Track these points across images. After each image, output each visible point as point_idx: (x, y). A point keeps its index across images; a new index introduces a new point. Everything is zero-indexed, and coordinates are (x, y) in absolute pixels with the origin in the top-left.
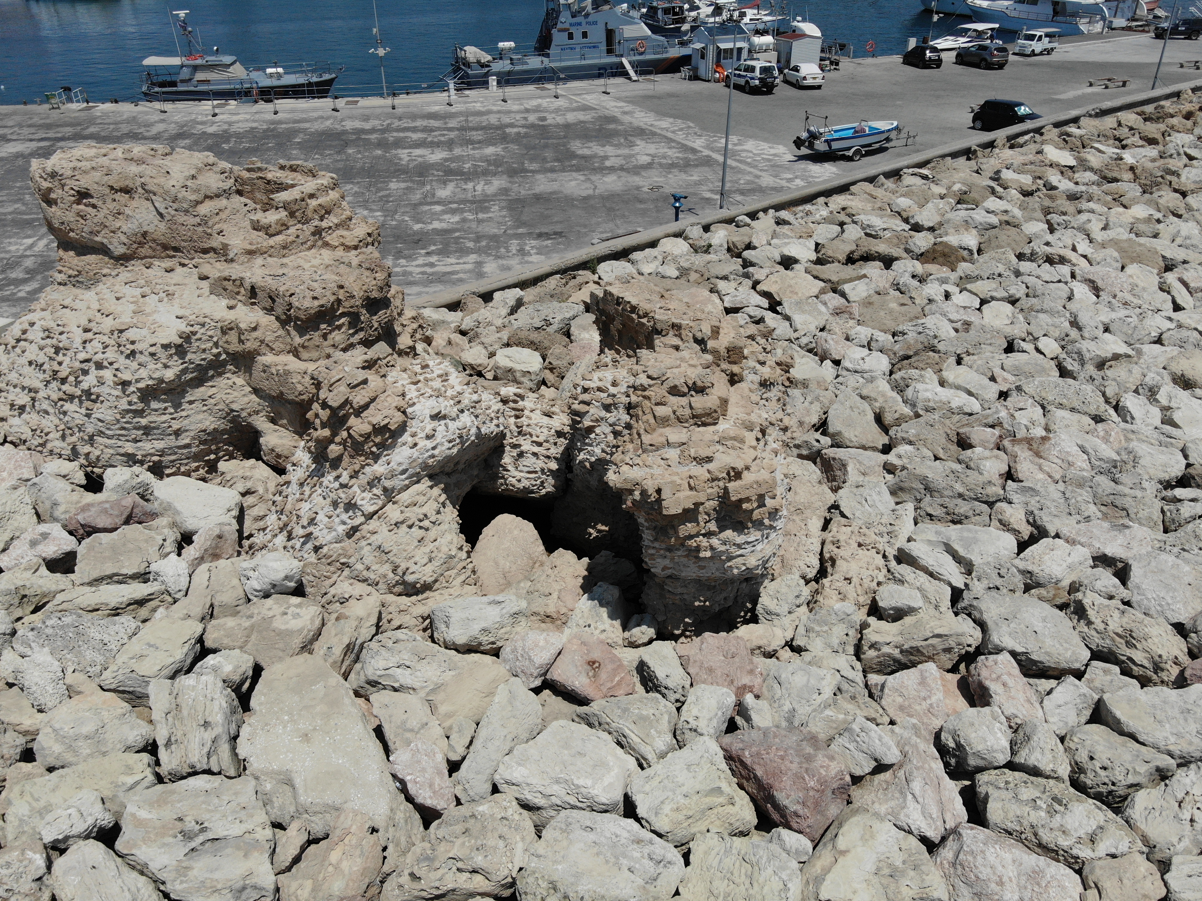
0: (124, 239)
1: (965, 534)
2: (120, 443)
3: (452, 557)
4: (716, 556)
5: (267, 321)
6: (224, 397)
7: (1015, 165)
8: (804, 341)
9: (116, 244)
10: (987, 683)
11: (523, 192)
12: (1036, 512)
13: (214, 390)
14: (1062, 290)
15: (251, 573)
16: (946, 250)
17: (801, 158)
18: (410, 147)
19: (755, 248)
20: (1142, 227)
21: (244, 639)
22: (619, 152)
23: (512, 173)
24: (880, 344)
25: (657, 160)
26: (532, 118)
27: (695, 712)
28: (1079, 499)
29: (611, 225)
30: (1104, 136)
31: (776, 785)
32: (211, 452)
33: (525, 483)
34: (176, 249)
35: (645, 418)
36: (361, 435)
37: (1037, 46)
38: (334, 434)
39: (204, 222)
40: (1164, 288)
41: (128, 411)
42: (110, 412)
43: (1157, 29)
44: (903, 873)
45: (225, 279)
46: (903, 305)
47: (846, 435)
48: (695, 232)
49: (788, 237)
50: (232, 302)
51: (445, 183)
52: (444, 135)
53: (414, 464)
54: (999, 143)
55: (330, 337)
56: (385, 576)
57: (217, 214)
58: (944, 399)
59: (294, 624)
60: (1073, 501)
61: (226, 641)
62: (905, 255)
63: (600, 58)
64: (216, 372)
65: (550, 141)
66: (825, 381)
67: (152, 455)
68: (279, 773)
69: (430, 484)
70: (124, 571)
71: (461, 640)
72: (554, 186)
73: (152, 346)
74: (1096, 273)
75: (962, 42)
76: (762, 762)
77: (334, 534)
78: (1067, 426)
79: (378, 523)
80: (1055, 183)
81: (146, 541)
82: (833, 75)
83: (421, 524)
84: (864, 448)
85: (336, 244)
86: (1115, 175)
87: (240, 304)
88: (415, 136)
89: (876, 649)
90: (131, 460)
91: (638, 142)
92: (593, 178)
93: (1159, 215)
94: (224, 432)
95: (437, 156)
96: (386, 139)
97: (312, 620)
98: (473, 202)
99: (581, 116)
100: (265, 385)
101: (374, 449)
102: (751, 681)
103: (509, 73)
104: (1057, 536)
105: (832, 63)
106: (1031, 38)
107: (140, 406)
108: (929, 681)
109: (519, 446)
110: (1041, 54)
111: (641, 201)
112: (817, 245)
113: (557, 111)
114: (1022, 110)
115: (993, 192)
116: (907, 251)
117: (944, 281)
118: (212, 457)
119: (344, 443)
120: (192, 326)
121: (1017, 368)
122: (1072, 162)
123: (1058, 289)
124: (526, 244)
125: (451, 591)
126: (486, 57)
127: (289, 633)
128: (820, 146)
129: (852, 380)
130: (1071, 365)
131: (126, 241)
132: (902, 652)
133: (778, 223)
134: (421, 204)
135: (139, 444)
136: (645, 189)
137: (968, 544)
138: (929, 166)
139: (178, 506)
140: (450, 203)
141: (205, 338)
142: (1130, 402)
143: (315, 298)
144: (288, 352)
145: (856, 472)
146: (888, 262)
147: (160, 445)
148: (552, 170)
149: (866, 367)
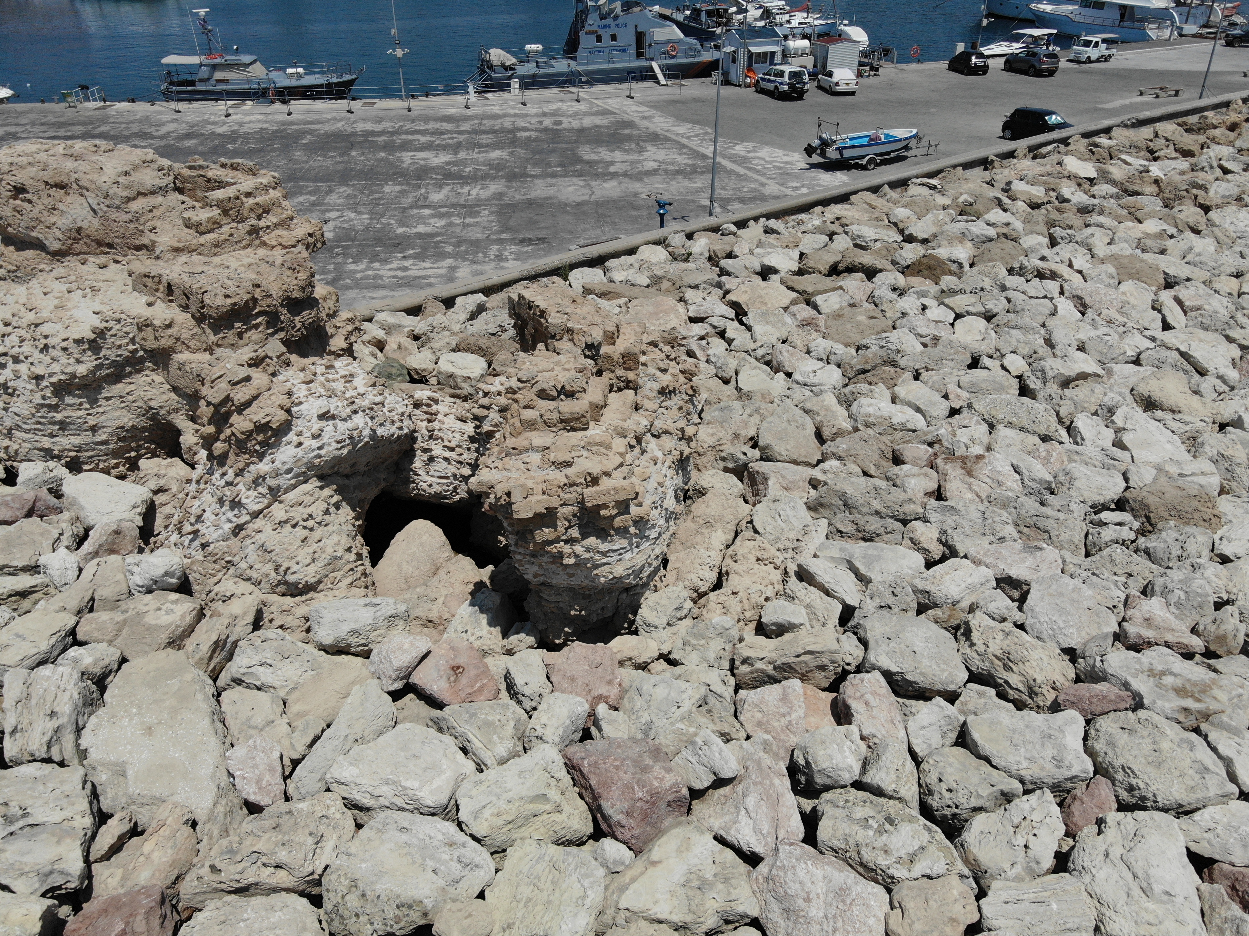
0: (58, 234)
1: (870, 552)
2: (37, 438)
3: (337, 559)
4: (580, 563)
5: (183, 319)
6: (142, 394)
7: (1030, 176)
8: (760, 352)
9: (51, 239)
10: (851, 702)
11: (517, 197)
12: (949, 531)
13: (132, 387)
14: (1046, 307)
15: (135, 569)
16: (932, 263)
17: (814, 166)
18: (416, 150)
19: (736, 257)
20: (1149, 243)
21: (115, 632)
22: (627, 157)
23: (512, 177)
24: (839, 357)
25: (663, 166)
26: (548, 122)
27: (544, 720)
28: (997, 519)
29: (598, 232)
30: (1136, 147)
31: (605, 794)
32: (132, 450)
33: (437, 488)
34: (110, 246)
35: (511, 421)
36: (242, 433)
37: (1093, 53)
38: (219, 431)
39: (136, 218)
40: (1156, 306)
41: (42, 406)
42: (26, 406)
43: (1227, 36)
44: (712, 885)
45: (145, 276)
46: (872, 317)
47: (776, 448)
48: (677, 240)
49: (774, 247)
50: (151, 299)
51: (441, 187)
52: (453, 138)
53: (299, 463)
54: (1020, 153)
55: (246, 336)
56: (267, 575)
57: (150, 211)
58: (886, 414)
59: (165, 619)
60: (990, 521)
61: (96, 634)
62: (891, 267)
63: (629, 61)
64: (133, 368)
65: (559, 146)
66: (770, 394)
67: (69, 450)
68: (115, 764)
69: (319, 484)
70: (15, 563)
71: (327, 640)
72: (552, 191)
73: (64, 340)
74: (1087, 289)
75: (1016, 48)
76: (597, 771)
77: (220, 531)
78: (1009, 445)
79: (263, 522)
80: (1067, 195)
81: (42, 535)
82: (872, 81)
83: (305, 524)
84: (795, 462)
85: (274, 244)
86: (1136, 188)
87: (159, 301)
88: (423, 139)
89: (749, 664)
90: (48, 454)
91: (649, 148)
92: (593, 183)
93: (1172, 230)
94: (144, 430)
95: (439, 159)
96: (393, 142)
97: (183, 617)
98: (463, 206)
99: (598, 121)
100: (181, 383)
101: (257, 447)
102: (608, 691)
103: (534, 76)
104: (966, 557)
105: (872, 69)
106: (1087, 44)
107: (54, 401)
108: (791, 698)
109: (431, 450)
110: (1098, 61)
111: (635, 208)
112: (802, 255)
113: (575, 115)
114: (1053, 119)
115: (1000, 203)
116: (894, 263)
117: (923, 294)
118: (133, 454)
119: (228, 440)
120: (107, 321)
121: (974, 385)
122: (1093, 174)
123: (1040, 305)
124: (505, 249)
125: (336, 592)
126: (510, 60)
127: (158, 628)
128: (832, 154)
129: (799, 393)
130: (1033, 383)
131: (61, 236)
132: (775, 668)
133: (766, 232)
134: (411, 207)
135: (56, 439)
136: (643, 196)
137: (870, 561)
138: (940, 176)
139: (82, 501)
140: (441, 207)
141: (120, 334)
142: (1083, 423)
143: (227, 296)
144: (205, 350)
145: (778, 486)
146: (871, 273)
147: (76, 440)
148: (554, 175)
149: (815, 380)
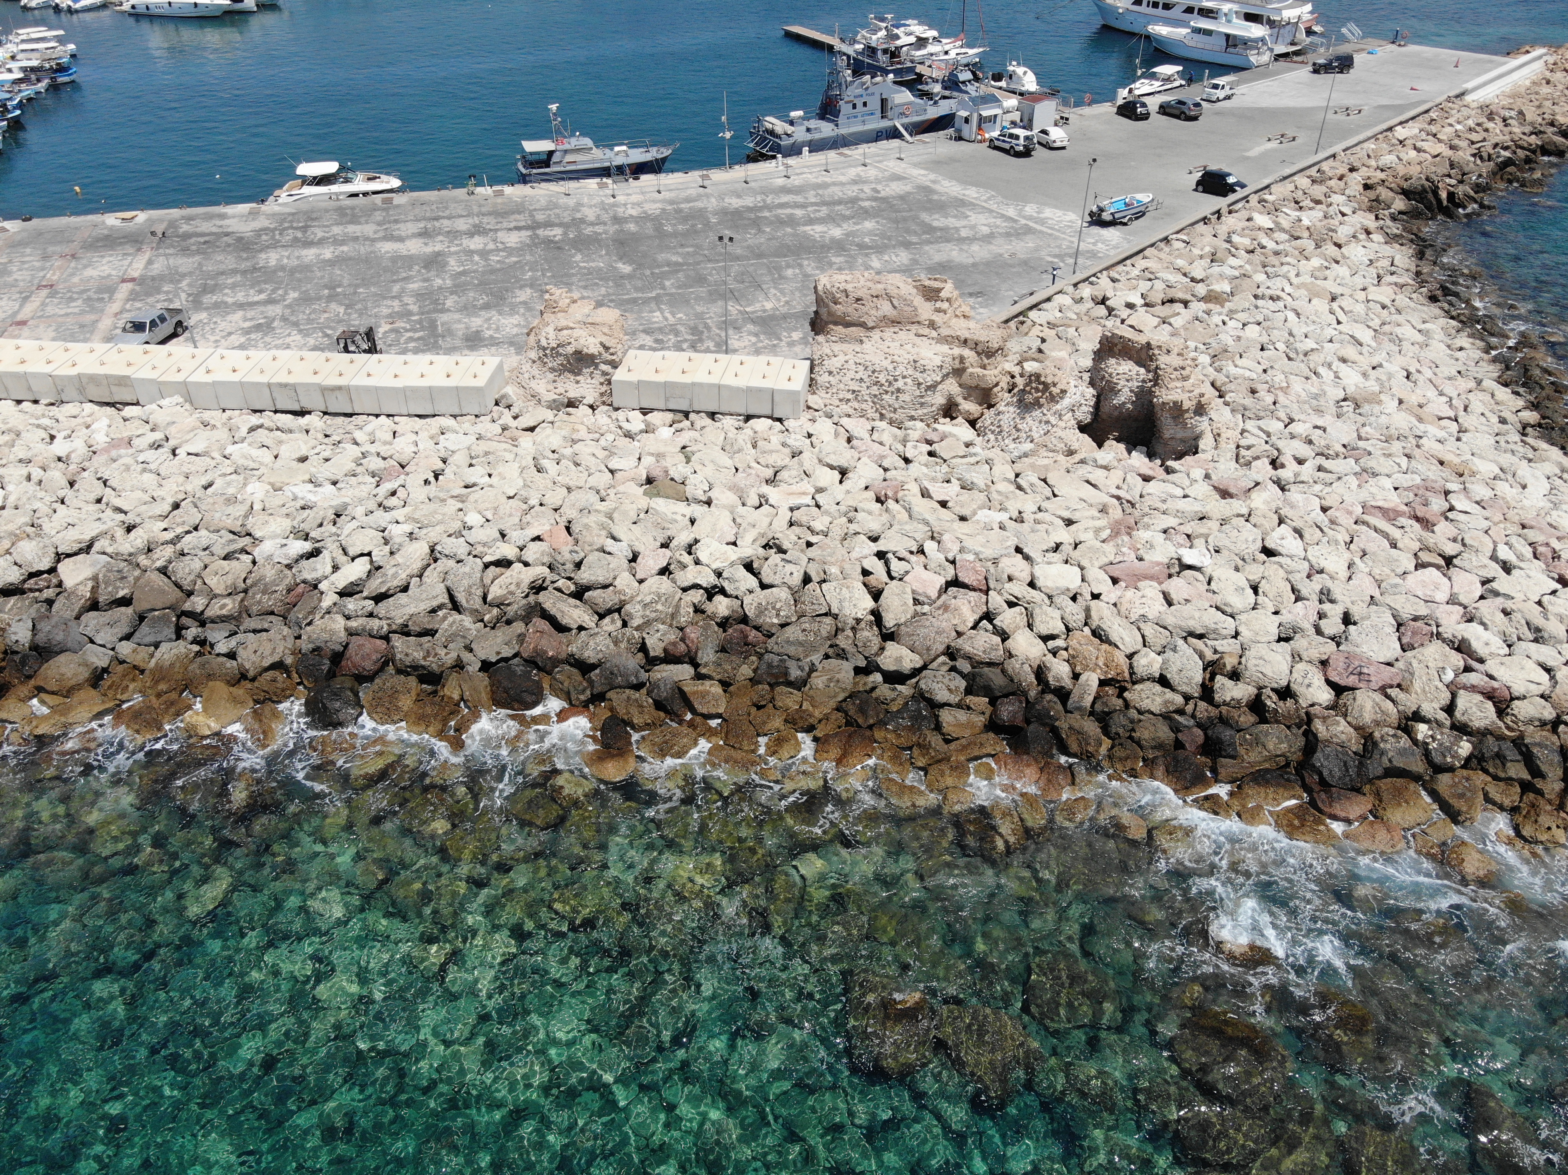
0: (874, 319)
4: (1192, 426)
5: (972, 354)
6: (950, 388)
7: (1238, 229)
9: (870, 321)
11: (930, 261)
13: (947, 386)
14: (1280, 316)
16: (1215, 294)
17: (1091, 224)
18: (806, 224)
19: (1109, 298)
22: (962, 223)
25: (994, 229)
26: (867, 190)
30: (1287, 200)
34: (899, 323)
37: (1221, 94)
40: (1332, 312)
45: (948, 336)
48: (1070, 290)
49: (1122, 289)
50: (951, 346)
52: (818, 211)
53: (1071, 404)
54: (1224, 211)
58: (1240, 373)
60: (1303, 409)
63: (877, 123)
64: (949, 377)
65: (903, 214)
67: (921, 416)
72: (944, 256)
73: (931, 367)
74: (1296, 305)
75: (1155, 84)
76: (1219, 485)
77: (1039, 434)
78: (1296, 381)
79: (1056, 429)
80: (1263, 243)
86: (1298, 233)
88: (798, 212)
91: (968, 213)
92: (965, 247)
93: (1327, 263)
94: (944, 405)
96: (779, 216)
99: (903, 187)
100: (969, 382)
102: (1207, 467)
104: (1298, 421)
105: (1062, 118)
106: (1216, 87)
110: (1224, 99)
111: (1011, 266)
112: (1142, 294)
113: (878, 181)
114: (1231, 180)
115: (1230, 252)
116: (1194, 296)
117: (1220, 314)
121: (1268, 357)
122: (1272, 226)
126: (788, 128)
128: (1106, 216)
130: (1292, 355)
133: (1112, 280)
137: (1266, 426)
138: (1185, 232)
141: (947, 363)
142: (1321, 370)
146: (1186, 303)
148: (929, 242)
